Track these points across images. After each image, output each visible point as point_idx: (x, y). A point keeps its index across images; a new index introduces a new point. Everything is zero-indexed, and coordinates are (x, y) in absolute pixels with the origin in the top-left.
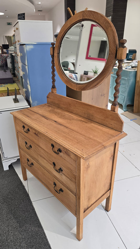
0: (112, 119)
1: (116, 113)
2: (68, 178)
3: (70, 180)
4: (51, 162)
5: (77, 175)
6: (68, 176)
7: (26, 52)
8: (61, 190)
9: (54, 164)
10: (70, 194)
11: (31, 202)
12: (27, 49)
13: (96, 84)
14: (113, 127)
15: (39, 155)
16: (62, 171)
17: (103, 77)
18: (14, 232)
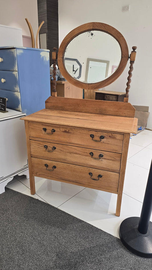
0: (125, 109)
1: (129, 103)
2: (111, 160)
3: (113, 160)
4: (86, 154)
5: (123, 152)
6: (110, 158)
7: (16, 56)
8: (100, 176)
9: (92, 154)
10: (111, 174)
11: (57, 208)
12: (18, 53)
13: (111, 81)
14: (126, 115)
15: (68, 153)
16: (103, 156)
17: (117, 76)
18: (62, 236)
